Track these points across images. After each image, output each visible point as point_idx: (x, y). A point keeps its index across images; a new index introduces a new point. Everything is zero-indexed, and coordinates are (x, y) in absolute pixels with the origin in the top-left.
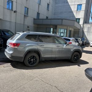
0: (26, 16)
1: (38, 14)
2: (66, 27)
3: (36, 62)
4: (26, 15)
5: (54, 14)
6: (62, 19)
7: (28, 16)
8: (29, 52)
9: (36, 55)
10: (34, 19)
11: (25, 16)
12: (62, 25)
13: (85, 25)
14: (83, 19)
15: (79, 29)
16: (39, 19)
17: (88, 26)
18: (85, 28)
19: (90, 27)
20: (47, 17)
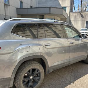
0: (7, 5)
1: (21, 3)
2: (54, 17)
3: (39, 80)
4: (7, 3)
5: (38, 3)
7: (9, 6)
8: (24, 63)
9: (38, 66)
10: (17, 9)
11: (5, 5)
13: (71, 14)
14: (69, 7)
15: (66, 18)
16: (22, 8)
17: (75, 15)
18: (72, 17)
19: (77, 16)
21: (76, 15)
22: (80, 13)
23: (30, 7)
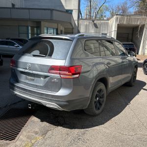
2: (56, 25)
6: (52, 10)
12: (51, 20)
13: (81, 21)
14: (77, 11)
15: (73, 28)
17: (85, 23)
18: (81, 26)
20: (13, 5)
21: (88, 23)
22: (93, 21)
23: (11, 6)
